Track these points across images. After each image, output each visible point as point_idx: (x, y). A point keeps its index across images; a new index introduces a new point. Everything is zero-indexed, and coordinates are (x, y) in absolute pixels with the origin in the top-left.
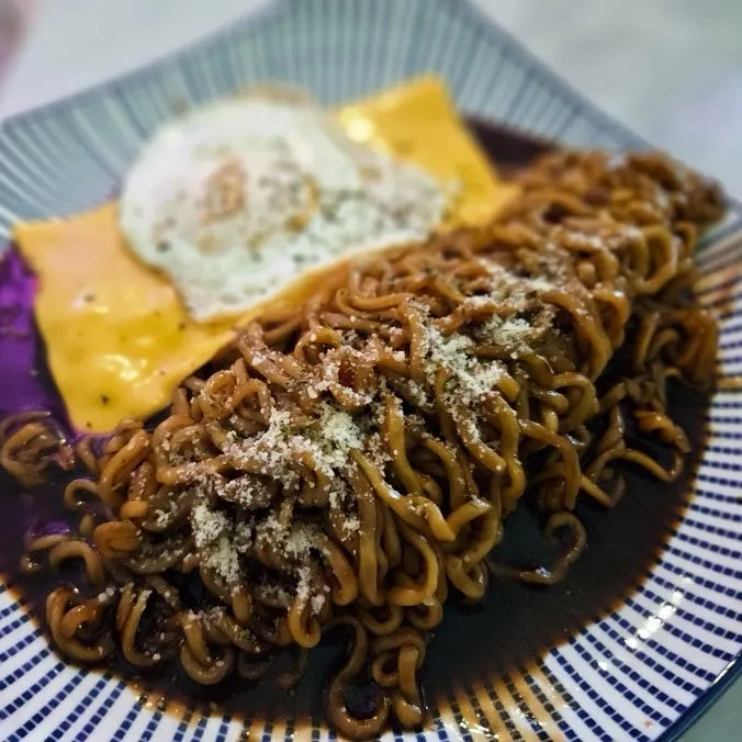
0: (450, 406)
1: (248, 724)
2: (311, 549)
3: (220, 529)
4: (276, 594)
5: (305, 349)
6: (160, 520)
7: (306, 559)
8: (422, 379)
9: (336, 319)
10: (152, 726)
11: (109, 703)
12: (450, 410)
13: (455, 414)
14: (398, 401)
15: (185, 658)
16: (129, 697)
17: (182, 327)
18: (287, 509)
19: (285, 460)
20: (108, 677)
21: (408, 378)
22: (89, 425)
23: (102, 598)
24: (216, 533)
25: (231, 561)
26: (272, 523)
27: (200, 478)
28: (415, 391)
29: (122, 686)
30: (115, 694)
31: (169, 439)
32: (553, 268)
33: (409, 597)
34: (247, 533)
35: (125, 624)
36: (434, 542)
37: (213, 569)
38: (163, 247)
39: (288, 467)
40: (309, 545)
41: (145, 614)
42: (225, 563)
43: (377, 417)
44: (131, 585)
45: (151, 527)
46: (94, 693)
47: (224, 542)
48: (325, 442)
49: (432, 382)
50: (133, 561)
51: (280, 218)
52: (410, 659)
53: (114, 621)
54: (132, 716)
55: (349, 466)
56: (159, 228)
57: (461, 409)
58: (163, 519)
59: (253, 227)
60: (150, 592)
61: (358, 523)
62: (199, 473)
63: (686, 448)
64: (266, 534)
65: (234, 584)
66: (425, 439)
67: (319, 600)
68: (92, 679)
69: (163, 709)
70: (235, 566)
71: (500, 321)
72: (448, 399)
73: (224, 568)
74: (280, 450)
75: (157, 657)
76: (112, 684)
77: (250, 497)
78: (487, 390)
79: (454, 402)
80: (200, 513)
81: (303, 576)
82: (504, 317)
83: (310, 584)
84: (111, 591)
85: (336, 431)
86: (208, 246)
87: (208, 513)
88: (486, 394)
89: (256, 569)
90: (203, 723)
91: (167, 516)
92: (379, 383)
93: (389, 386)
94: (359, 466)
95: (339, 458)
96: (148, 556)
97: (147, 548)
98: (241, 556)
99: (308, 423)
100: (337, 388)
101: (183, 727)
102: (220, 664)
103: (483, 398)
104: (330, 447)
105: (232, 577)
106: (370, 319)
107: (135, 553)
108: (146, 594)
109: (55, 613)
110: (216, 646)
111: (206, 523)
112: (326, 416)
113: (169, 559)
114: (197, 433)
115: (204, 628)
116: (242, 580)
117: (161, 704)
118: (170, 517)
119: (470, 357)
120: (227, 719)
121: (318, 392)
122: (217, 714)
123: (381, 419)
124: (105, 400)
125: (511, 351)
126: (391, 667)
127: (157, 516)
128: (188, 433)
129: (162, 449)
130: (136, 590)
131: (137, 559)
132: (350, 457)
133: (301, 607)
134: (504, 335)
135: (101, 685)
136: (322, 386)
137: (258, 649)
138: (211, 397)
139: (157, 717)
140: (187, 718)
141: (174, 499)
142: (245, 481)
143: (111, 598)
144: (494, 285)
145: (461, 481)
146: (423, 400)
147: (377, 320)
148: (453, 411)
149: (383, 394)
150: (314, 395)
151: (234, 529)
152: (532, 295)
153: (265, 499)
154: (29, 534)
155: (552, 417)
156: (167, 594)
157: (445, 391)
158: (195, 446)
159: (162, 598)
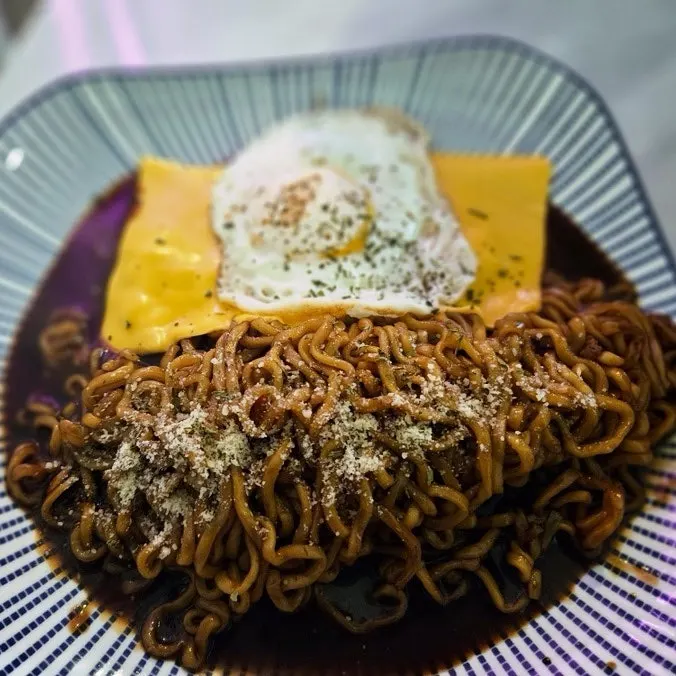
0: (325, 469)
1: (90, 599)
2: (180, 514)
3: (132, 466)
4: (150, 528)
5: (253, 369)
6: (102, 436)
7: (174, 519)
8: (315, 439)
9: (292, 356)
10: (33, 564)
11: (18, 534)
12: (323, 472)
13: (326, 477)
14: (291, 445)
15: (74, 535)
16: (32, 537)
17: (209, 295)
18: (174, 480)
19: (181, 449)
20: (28, 517)
21: (307, 431)
22: (110, 338)
23: (49, 465)
24: (127, 467)
25: (130, 490)
26: (161, 483)
27: (136, 424)
28: (305, 445)
29: (32, 527)
30: (25, 531)
31: (139, 383)
32: (491, 398)
33: (225, 585)
34: (148, 478)
35: (52, 491)
36: (261, 559)
37: (117, 490)
38: (229, 226)
39: (180, 454)
40: (180, 511)
41: (65, 494)
42: (126, 490)
43: (270, 449)
44: (70, 467)
45: (96, 438)
46: (13, 523)
47: (132, 476)
48: (216, 451)
49: (322, 445)
50: (76, 453)
51: (322, 244)
52: (210, 623)
53: (48, 485)
54: (26, 551)
55: (223, 476)
56: (234, 208)
57: (333, 476)
58: (105, 438)
59: (296, 243)
60: (77, 479)
61: (212, 517)
62: (137, 421)
63: (534, 594)
64: (155, 488)
65: (124, 507)
66: (296, 484)
67: (166, 552)
68: (18, 513)
69: (47, 557)
70: (131, 495)
71: (410, 422)
72: (328, 464)
73: (123, 493)
74: (180, 440)
75: (60, 524)
76: (27, 523)
77: (153, 458)
78: (358, 473)
79: (330, 469)
80: (125, 447)
81: (165, 529)
82: (415, 421)
83: (167, 537)
84: (56, 464)
85: (229, 446)
86: (257, 241)
87: (129, 452)
88: (355, 476)
89: (142, 504)
90: (65, 581)
91: (108, 436)
92: (285, 425)
93: (293, 430)
94: (231, 478)
95: (218, 466)
96: (87, 455)
97: (89, 450)
98: (138, 490)
99: (211, 431)
100: (244, 416)
101: (51, 576)
102: (94, 551)
103: (351, 478)
104: (217, 455)
105: (125, 502)
106: (314, 369)
107: (80, 449)
108: (74, 479)
109: (15, 459)
110: (96, 538)
111: (124, 458)
112: (229, 431)
113: (98, 465)
114: (157, 388)
115: (95, 523)
116: (131, 508)
117: (47, 553)
118: (110, 438)
119: (369, 439)
120: (81, 587)
121: (230, 411)
122: (77, 581)
123: (269, 453)
124: (129, 325)
125: (405, 450)
126: (196, 621)
127: (103, 433)
128: (151, 386)
129: (130, 388)
130: (70, 474)
131: (80, 453)
132: (229, 469)
133: (150, 549)
134: (406, 436)
135: (20, 520)
136: (235, 409)
137: (121, 557)
138: (173, 371)
139: (40, 560)
140: (58, 571)
141: (118, 427)
142: (155, 446)
143: (53, 468)
144: (426, 390)
145: (306, 527)
146: (308, 454)
147: (319, 373)
148: (326, 474)
149: (283, 434)
150: (225, 412)
151: (143, 470)
152: (454, 413)
153: (162, 465)
154: (32, 398)
155: (413, 516)
156: (87, 487)
157: (328, 457)
158: (151, 397)
159: (83, 487)
